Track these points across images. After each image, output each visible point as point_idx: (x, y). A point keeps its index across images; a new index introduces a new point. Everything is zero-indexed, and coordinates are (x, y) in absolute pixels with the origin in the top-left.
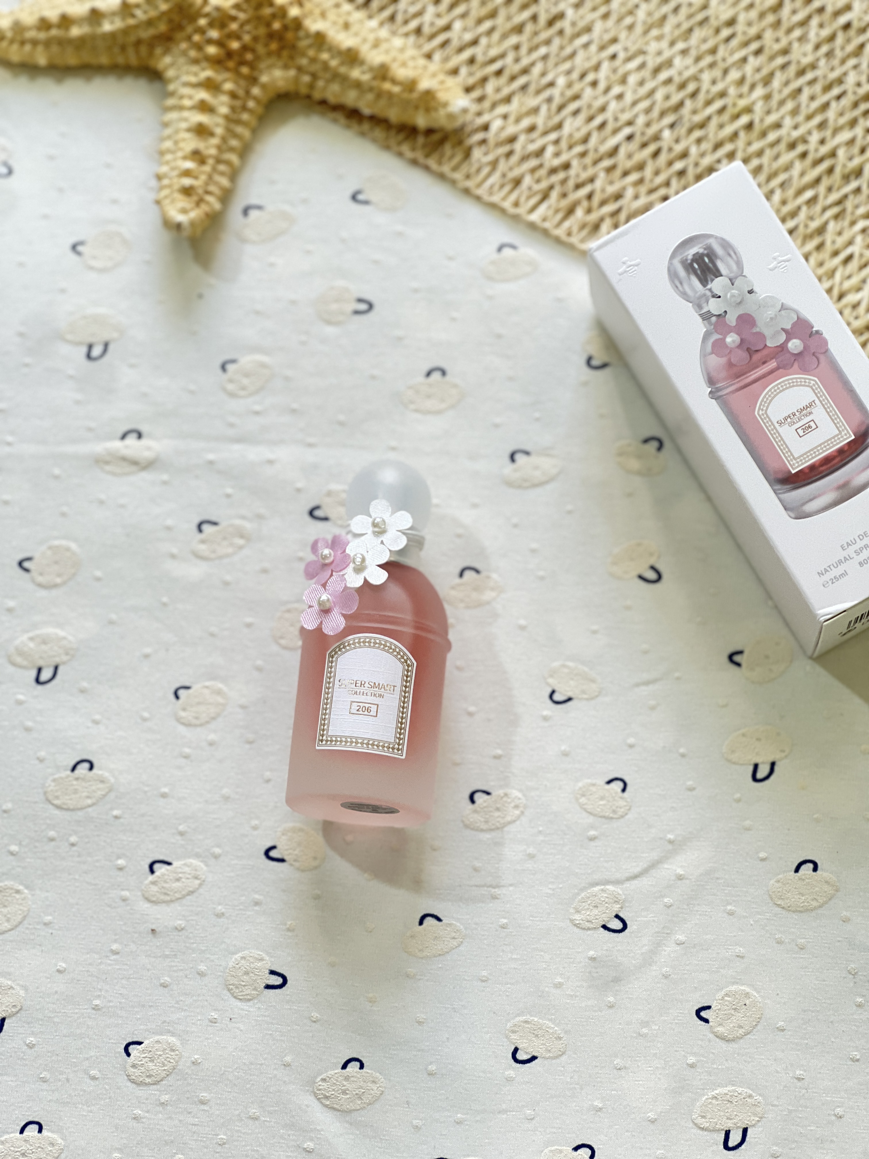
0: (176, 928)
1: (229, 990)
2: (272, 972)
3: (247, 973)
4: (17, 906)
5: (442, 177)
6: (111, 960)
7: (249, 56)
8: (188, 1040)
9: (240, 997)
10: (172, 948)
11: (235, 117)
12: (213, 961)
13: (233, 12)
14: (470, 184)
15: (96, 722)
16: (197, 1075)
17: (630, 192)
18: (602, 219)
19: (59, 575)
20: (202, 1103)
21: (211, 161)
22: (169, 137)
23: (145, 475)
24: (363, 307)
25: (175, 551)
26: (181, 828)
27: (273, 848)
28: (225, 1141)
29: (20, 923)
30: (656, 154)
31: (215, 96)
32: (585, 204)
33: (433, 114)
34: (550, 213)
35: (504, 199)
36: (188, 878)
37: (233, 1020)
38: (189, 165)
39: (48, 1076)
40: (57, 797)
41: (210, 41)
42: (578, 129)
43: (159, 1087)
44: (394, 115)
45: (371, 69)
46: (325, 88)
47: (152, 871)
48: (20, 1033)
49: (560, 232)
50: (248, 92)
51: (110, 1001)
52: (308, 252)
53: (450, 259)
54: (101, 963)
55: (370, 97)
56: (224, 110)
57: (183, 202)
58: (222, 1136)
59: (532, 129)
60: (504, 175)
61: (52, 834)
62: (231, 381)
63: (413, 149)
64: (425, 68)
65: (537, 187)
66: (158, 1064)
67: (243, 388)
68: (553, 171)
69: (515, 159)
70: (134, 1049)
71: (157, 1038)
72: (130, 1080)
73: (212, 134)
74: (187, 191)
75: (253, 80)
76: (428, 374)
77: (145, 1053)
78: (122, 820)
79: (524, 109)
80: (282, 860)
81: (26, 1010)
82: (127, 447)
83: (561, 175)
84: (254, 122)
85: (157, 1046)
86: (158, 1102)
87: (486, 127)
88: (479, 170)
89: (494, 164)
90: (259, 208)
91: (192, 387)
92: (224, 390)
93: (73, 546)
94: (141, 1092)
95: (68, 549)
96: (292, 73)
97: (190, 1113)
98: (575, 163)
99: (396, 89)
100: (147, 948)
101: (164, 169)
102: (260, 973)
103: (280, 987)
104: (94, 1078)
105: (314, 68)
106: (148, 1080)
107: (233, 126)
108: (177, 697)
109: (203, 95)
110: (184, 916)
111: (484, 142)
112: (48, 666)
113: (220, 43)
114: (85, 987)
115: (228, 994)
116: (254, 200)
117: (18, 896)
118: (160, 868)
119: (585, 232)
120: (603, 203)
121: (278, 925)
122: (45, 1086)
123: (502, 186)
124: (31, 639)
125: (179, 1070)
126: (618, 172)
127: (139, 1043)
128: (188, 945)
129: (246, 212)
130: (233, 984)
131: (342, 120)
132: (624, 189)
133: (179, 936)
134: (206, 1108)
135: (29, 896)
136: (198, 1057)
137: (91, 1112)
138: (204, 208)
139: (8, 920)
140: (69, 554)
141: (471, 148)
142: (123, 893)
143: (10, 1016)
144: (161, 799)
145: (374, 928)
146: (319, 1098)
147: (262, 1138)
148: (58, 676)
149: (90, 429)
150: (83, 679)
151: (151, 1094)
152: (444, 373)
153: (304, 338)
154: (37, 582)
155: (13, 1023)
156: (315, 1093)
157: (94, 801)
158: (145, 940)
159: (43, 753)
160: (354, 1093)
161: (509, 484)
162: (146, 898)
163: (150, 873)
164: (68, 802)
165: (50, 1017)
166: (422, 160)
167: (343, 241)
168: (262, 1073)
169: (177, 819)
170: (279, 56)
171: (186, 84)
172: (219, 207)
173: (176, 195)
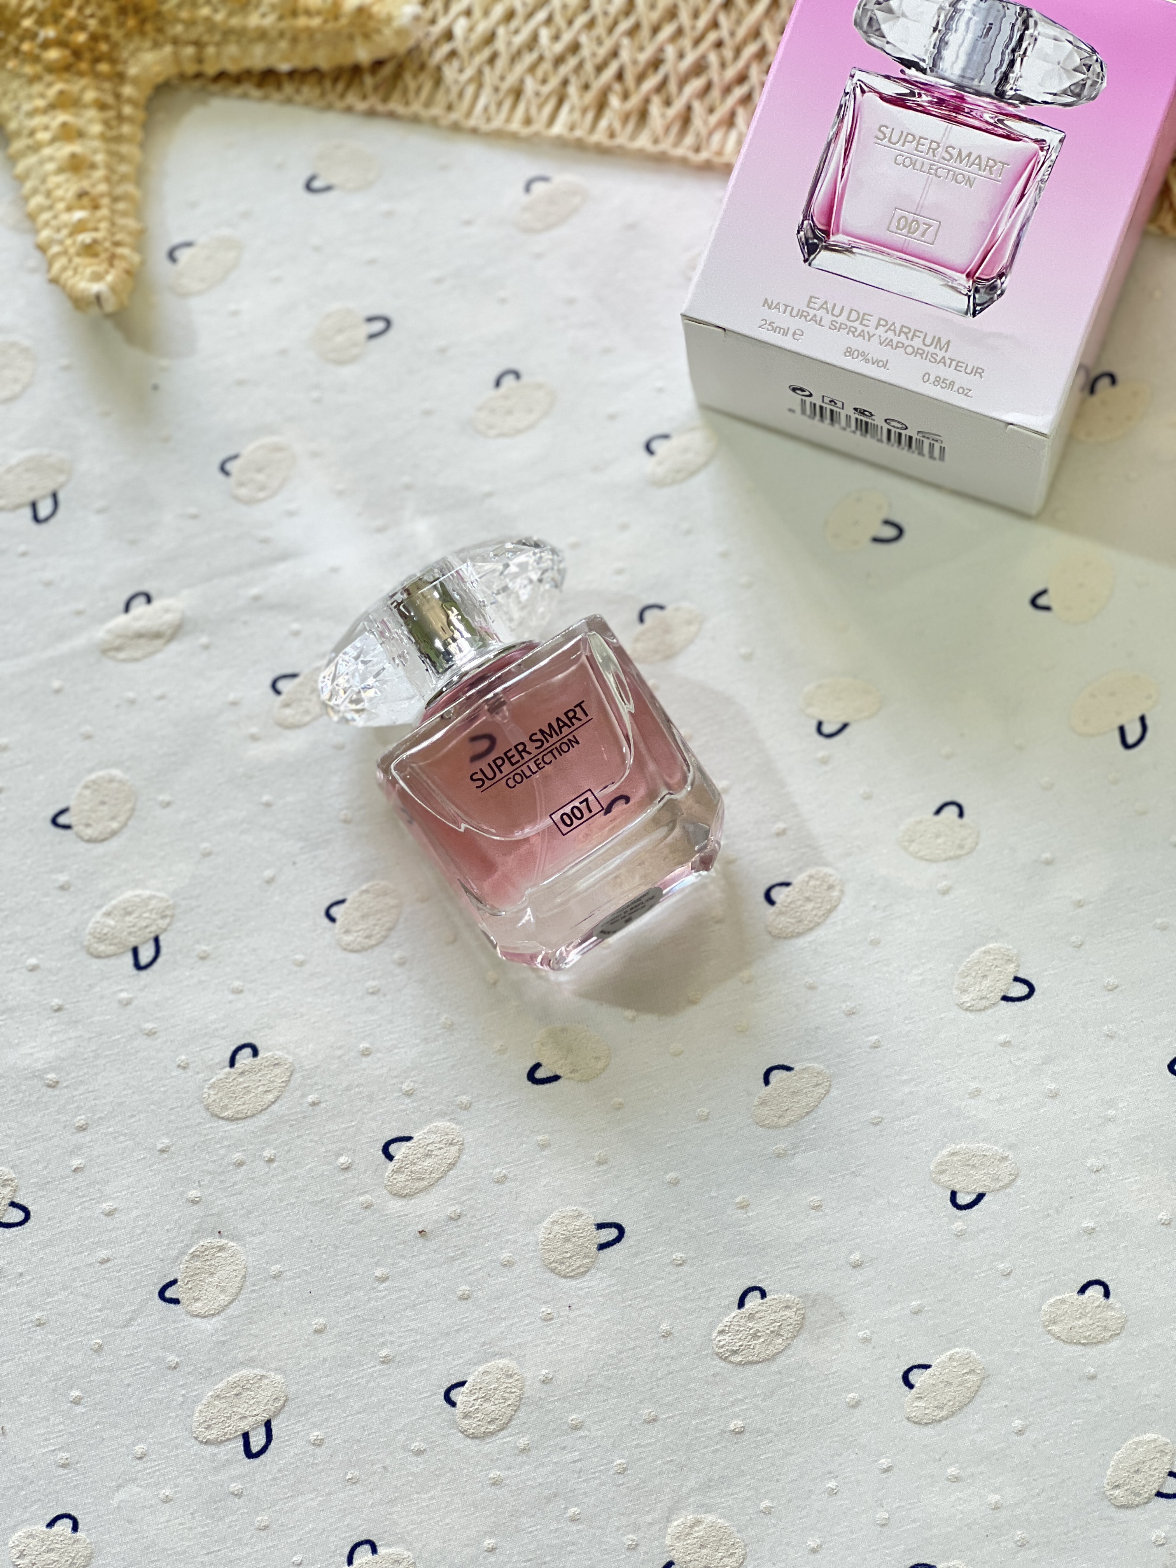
0: (451, 1218)
1: (553, 1270)
2: (600, 1226)
3: (567, 1240)
4: (227, 1268)
5: (416, 120)
6: (381, 1291)
7: (104, 47)
8: (525, 1355)
9: (572, 1274)
10: (455, 1246)
11: (114, 133)
12: (516, 1242)
14: (454, 116)
15: (238, 991)
16: (554, 1396)
17: (670, 52)
18: (647, 101)
19: (113, 818)
20: (576, 1428)
21: (105, 201)
22: (35, 192)
23: (174, 647)
24: (379, 326)
25: (254, 730)
26: (405, 1087)
27: (537, 1066)
28: (625, 1466)
29: (241, 1288)
31: (77, 115)
32: (617, 87)
33: (377, 38)
34: (577, 115)
35: (508, 120)
36: (440, 1149)
37: (573, 1307)
38: (79, 215)
39: (357, 1473)
40: (225, 1107)
41: (46, 45)
43: (509, 1430)
44: (322, 59)
46: (218, 55)
47: (390, 1157)
48: (298, 1432)
49: (599, 136)
50: (118, 96)
51: (400, 1345)
52: (277, 280)
53: (468, 223)
54: (369, 1301)
55: (283, 44)
56: (96, 129)
57: (89, 266)
58: (619, 1461)
59: (510, 15)
60: (496, 90)
61: (237, 1156)
62: (241, 484)
63: (364, 97)
65: (546, 89)
66: (496, 1402)
67: (262, 488)
68: (559, 61)
69: (501, 63)
70: (457, 1395)
71: (481, 1369)
72: (468, 1436)
73: (93, 166)
74: (90, 250)
75: (120, 77)
76: (498, 383)
77: (475, 1393)
78: (323, 1105)
80: (556, 1078)
81: (293, 1399)
82: (136, 619)
83: (572, 62)
84: (140, 135)
85: (487, 1378)
86: (517, 1452)
87: (448, 35)
88: (461, 95)
89: (478, 79)
90: (188, 244)
91: (193, 510)
92: (237, 499)
93: (116, 772)
94: (489, 1447)
95: (111, 780)
96: (168, 49)
97: (564, 1448)
98: (584, 39)
99: (316, 22)
100: (423, 1258)
101: (45, 234)
102: (585, 1234)
103: (618, 1239)
104: (419, 1453)
105: (194, 34)
106: (492, 1428)
107: (114, 147)
108: (332, 920)
109: (62, 117)
110: (455, 1199)
111: (453, 54)
112: (145, 942)
113: (60, 43)
114: (361, 1339)
115: (553, 1276)
116: (176, 240)
117: (223, 1254)
118: (398, 1149)
119: (631, 126)
120: (641, 78)
121: (583, 1162)
122: (358, 1489)
123: (500, 104)
124: (108, 914)
125: (528, 1398)
126: (645, 32)
127: (462, 1384)
128: (475, 1234)
129: (171, 256)
130: (555, 1261)
131: (255, 93)
132: (661, 50)
133: (459, 1226)
134: (583, 1434)
135: (239, 1248)
136: (547, 1371)
137: (433, 1498)
138: (120, 265)
139: (223, 1291)
140: (115, 785)
141: (439, 69)
142: (362, 1199)
143: (276, 1415)
144: (364, 1059)
145: (709, 1113)
146: (726, 1358)
147: (671, 1442)
148: (164, 950)
149: (79, 613)
150: (198, 942)
151: (504, 1443)
152: (517, 375)
153: (315, 394)
154: (86, 838)
155: (283, 1422)
156: (717, 1354)
157: (276, 1094)
158: (416, 1249)
159: (183, 1057)
160: (768, 1331)
161: (659, 483)
162: (395, 1194)
163: (387, 1160)
164: (243, 1107)
165: (330, 1395)
166: (380, 108)
167: (317, 249)
168: (638, 1359)
169: (396, 1077)
170: (143, 33)
171: (31, 114)
172: (136, 258)
173: (77, 260)
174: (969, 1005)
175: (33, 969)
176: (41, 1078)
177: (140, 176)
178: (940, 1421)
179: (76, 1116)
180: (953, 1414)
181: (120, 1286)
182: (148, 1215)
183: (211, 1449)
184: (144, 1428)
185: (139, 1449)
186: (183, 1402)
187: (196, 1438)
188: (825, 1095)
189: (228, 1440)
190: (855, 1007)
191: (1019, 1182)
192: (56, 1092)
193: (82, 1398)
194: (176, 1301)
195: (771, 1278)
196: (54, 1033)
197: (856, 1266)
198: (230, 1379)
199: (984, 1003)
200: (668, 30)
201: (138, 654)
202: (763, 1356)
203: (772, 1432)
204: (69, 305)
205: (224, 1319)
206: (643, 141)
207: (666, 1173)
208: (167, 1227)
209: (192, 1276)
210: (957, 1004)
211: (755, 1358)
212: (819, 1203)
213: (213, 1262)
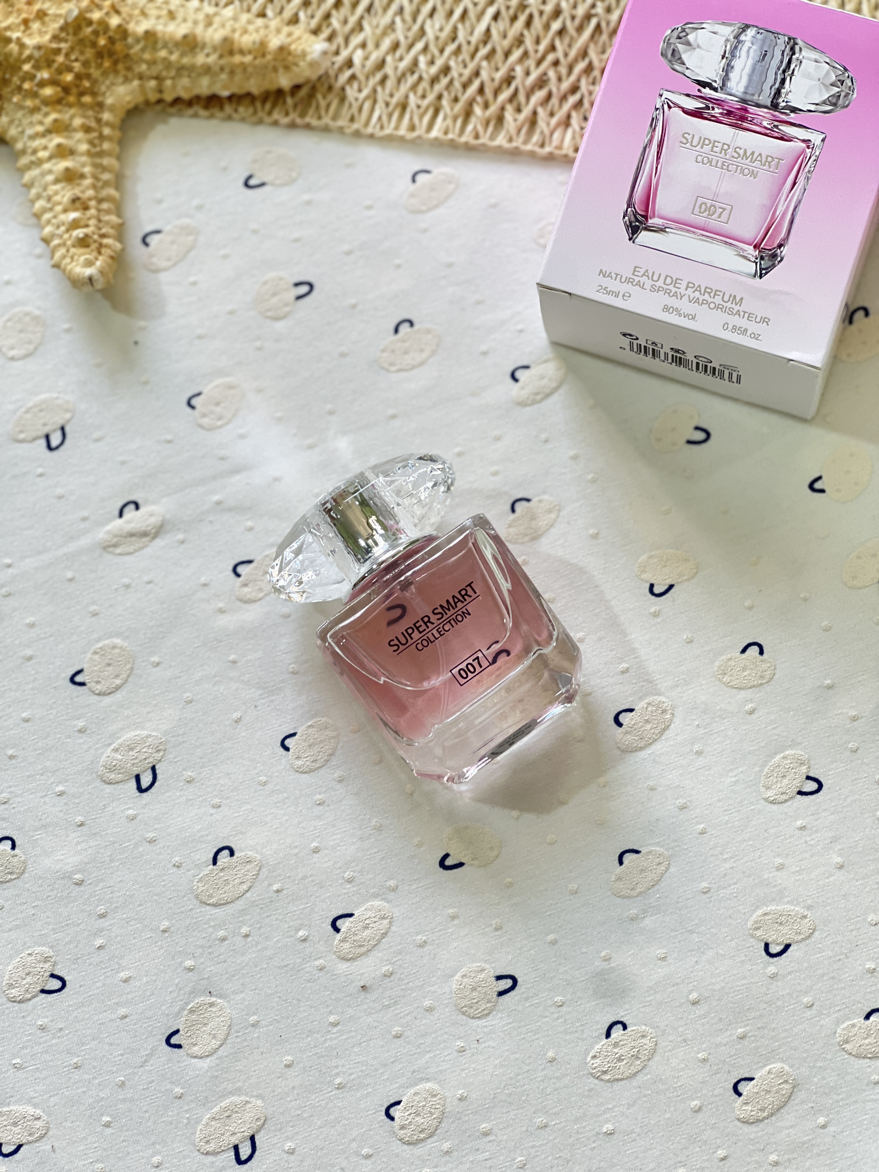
0: (385, 976)
1: (464, 1013)
2: (499, 978)
3: (474, 989)
4: (217, 1019)
5: (326, 129)
6: (334, 1033)
7: (87, 84)
8: (446, 1080)
9: (479, 1015)
10: (389, 997)
11: (97, 149)
12: (435, 992)
13: (54, 45)
14: (355, 126)
15: (217, 806)
16: (469, 1110)
17: (519, 70)
18: (503, 109)
19: (117, 676)
20: (486, 1134)
21: (93, 203)
22: (39, 197)
23: (159, 542)
24: (304, 289)
25: (221, 605)
26: (346, 875)
27: (447, 856)
28: (524, 1162)
29: (228, 1035)
30: (529, 23)
31: (68, 137)
32: (479, 99)
33: (295, 69)
34: (449, 121)
35: (397, 128)
36: (375, 922)
37: (481, 1041)
38: (73, 215)
40: (211, 896)
41: (42, 84)
42: (441, 29)
43: (436, 1137)
44: (254, 86)
45: (215, 48)
46: (174, 86)
47: (337, 930)
48: (276, 1144)
49: (467, 137)
50: (99, 121)
51: (351, 1074)
52: (225, 257)
53: (369, 208)
54: (325, 1041)
55: (224, 76)
56: (84, 147)
57: (83, 255)
58: (520, 1159)
59: (396, 46)
60: (387, 104)
61: (221, 933)
62: (204, 415)
63: (287, 113)
64: (266, 27)
65: (425, 103)
66: (425, 1116)
67: (220, 418)
68: (434, 80)
69: (390, 84)
70: (396, 1111)
71: (412, 1091)
72: (404, 1143)
73: (82, 176)
74: (83, 242)
75: (100, 106)
76: (396, 331)
77: (408, 1110)
78: (285, 892)
79: (379, 31)
80: (461, 865)
81: (271, 1119)
82: (129, 522)
83: (444, 81)
84: (116, 148)
85: (417, 1098)
86: (442, 1153)
87: (349, 63)
88: (360, 109)
89: (373, 96)
90: (158, 232)
91: (169, 437)
92: (201, 426)
93: (117, 641)
94: (420, 1151)
95: (114, 647)
96: (136, 83)
97: (478, 1150)
98: (452, 63)
99: (248, 59)
100: (365, 1006)
102: (487, 984)
103: (513, 988)
104: (368, 1157)
105: (154, 71)
106: (422, 1136)
107: (98, 160)
108: (287, 749)
109: (57, 140)
110: (387, 960)
111: (353, 77)
112: (144, 771)
113: (53, 82)
114: (320, 1071)
115: (464, 1018)
116: (148, 229)
117: (213, 1009)
118: (344, 923)
119: (491, 128)
120: (496, 92)
121: (484, 929)
123: (390, 115)
124: (116, 750)
125: (448, 1112)
126: (499, 55)
127: (398, 1103)
128: (403, 987)
129: (145, 241)
130: (465, 1006)
131: (202, 112)
132: (512, 69)
133: (391, 981)
134: (492, 1139)
135: (226, 1004)
136: (462, 1091)
138: (106, 252)
139: (214, 1037)
140: (117, 651)
141: (343, 89)
142: (317, 963)
143: (258, 1131)
144: (315, 855)
145: (578, 888)
146: (599, 1076)
147: (559, 1142)
148: (159, 777)
149: (85, 519)
150: (185, 769)
151: (432, 1147)
152: (411, 323)
153: (258, 344)
154: (97, 692)
155: (264, 1137)
156: (591, 1074)
157: (249, 884)
158: (359, 1000)
159: (177, 859)
160: (630, 1055)
161: (523, 404)
162: (342, 959)
163: (335, 932)
164: (224, 896)
165: (298, 1115)
166: (299, 121)
167: (255, 232)
168: (531, 1080)
169: (339, 868)
170: (116, 72)
171: (33, 137)
172: (118, 246)
173: (73, 250)
174: (773, 799)
175: (61, 794)
176: (71, 878)
177: (119, 181)
178: (762, 1120)
179: (98, 906)
180: (772, 1115)
181: (136, 1036)
182: (155, 981)
183: (211, 1158)
184: (159, 1144)
185: (156, 1160)
186: (187, 1124)
187: (199, 1151)
188: (666, 871)
189: (223, 1151)
190: (685, 803)
191: (817, 934)
192: (82, 888)
193: (111, 1122)
194: (179, 1046)
195: (630, 1013)
196: (78, 843)
197: (695, 1003)
198: (222, 1104)
199: (785, 797)
200: (517, 54)
201: (131, 549)
202: (626, 1074)
203: (635, 1132)
204: (68, 284)
205: (217, 1059)
206: (501, 140)
207: (547, 935)
208: (170, 989)
209: (190, 1026)
210: (764, 799)
211: (620, 1077)
212: (664, 955)
213: (206, 1015)
